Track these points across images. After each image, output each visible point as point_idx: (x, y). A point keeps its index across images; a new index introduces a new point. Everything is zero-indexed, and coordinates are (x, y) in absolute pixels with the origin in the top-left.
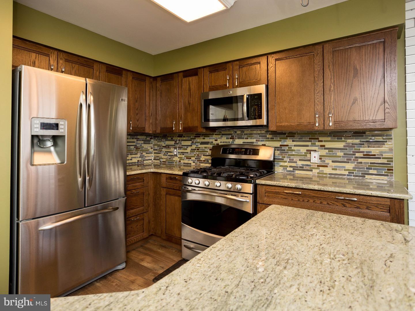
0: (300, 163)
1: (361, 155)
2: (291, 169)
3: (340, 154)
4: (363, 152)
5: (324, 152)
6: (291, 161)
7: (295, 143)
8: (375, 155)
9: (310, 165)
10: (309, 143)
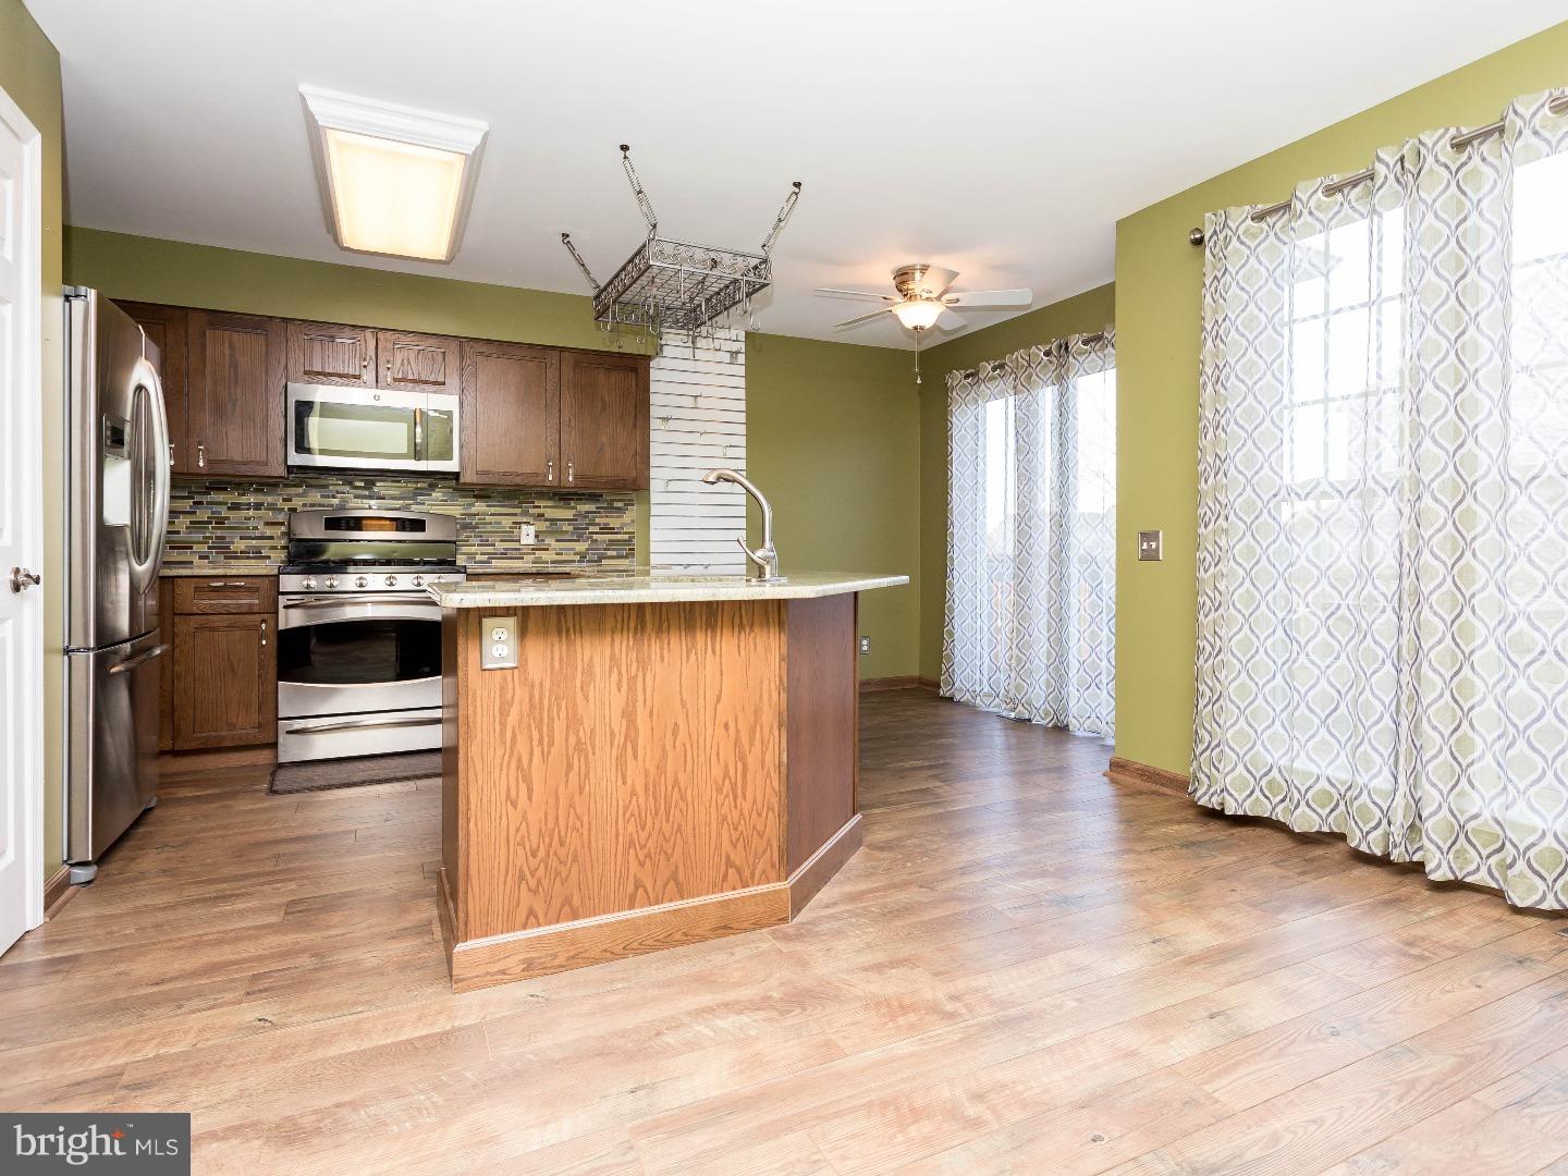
0: (501, 546)
1: (597, 529)
2: (485, 557)
3: (566, 527)
4: (599, 524)
5: (543, 526)
6: (485, 543)
7: (493, 510)
8: (614, 529)
9: (519, 549)
10: (518, 511)
